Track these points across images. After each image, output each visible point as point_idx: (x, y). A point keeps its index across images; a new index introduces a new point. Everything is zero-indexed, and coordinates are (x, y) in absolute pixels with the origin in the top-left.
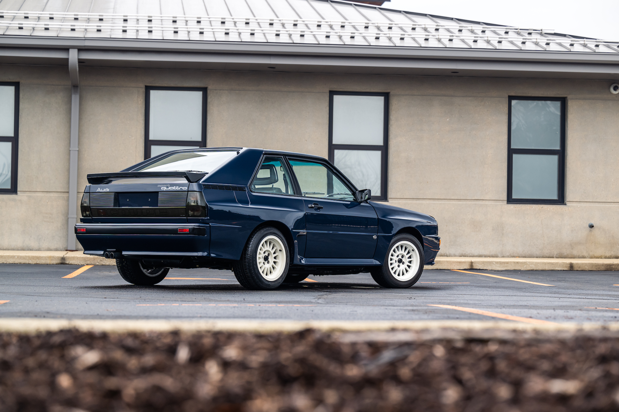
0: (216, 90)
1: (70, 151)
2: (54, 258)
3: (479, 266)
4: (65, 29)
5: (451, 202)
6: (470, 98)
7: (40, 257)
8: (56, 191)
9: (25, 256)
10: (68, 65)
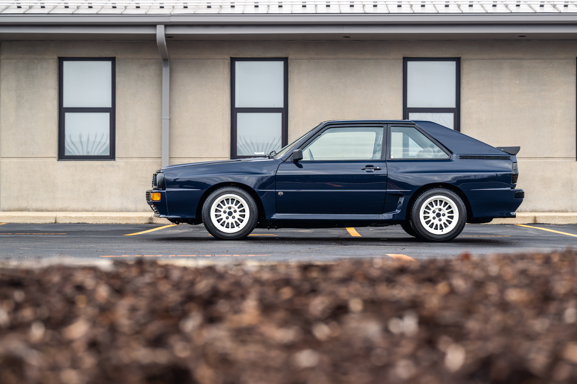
0: (296, 59)
1: (162, 119)
2: (143, 218)
3: (543, 220)
4: (154, 7)
5: (521, 161)
6: (539, 61)
7: (130, 217)
8: (150, 157)
9: (117, 217)
10: (156, 40)
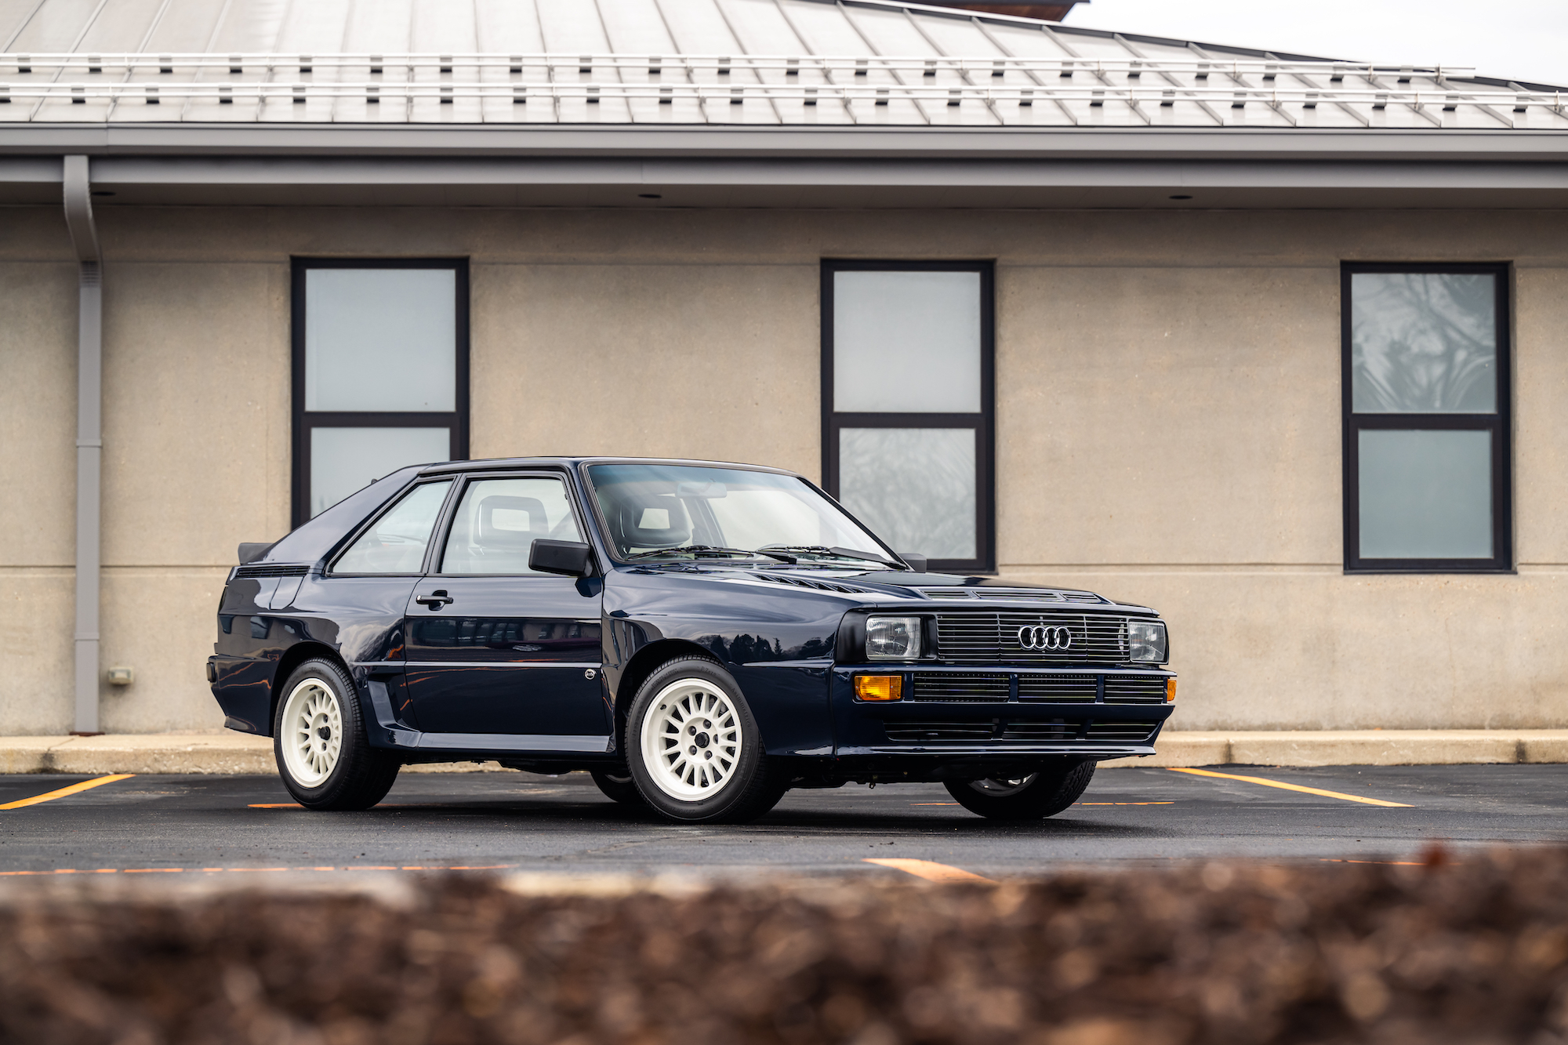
0: (493, 264)
1: (78, 447)
2: (22, 755)
3: (1252, 755)
4: (56, 100)
5: (1181, 574)
6: (1229, 271)
8: (39, 564)
10: (62, 203)
